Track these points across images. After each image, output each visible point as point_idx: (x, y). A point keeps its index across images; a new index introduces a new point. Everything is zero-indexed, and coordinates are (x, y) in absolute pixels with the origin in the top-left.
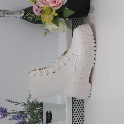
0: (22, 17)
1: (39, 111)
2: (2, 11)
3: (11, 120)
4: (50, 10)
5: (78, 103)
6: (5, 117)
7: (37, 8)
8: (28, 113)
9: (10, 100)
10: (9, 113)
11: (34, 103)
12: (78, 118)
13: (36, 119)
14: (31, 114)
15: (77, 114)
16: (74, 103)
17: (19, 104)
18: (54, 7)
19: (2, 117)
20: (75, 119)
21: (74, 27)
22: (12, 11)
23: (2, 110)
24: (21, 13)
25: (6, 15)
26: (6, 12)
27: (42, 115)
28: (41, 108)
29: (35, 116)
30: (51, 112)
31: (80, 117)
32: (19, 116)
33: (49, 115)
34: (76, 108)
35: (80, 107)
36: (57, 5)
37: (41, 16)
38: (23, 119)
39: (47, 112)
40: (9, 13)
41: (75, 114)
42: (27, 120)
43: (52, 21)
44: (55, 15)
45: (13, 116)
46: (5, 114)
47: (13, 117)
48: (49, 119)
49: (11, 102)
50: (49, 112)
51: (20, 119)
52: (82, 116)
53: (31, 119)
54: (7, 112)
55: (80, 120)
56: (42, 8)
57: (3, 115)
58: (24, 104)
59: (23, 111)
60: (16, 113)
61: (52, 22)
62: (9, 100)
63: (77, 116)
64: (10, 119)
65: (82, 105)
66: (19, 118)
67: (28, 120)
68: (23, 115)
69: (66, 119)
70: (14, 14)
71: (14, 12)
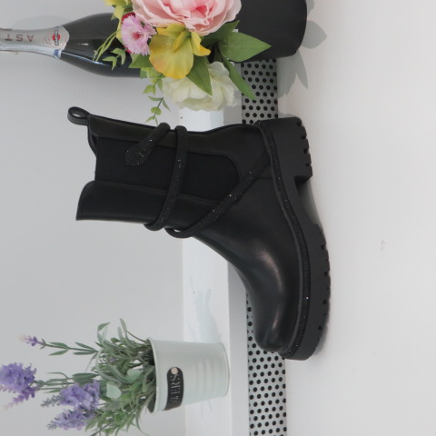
0: (60, 52)
3: (50, 405)
4: (182, 35)
6: (30, 396)
7: (137, 28)
8: (108, 380)
9: (39, 340)
10: (41, 384)
12: (266, 386)
13: (135, 398)
14: (116, 383)
15: (262, 374)
17: (70, 352)
18: (199, 26)
19: (21, 398)
20: (255, 390)
22: (25, 31)
23: (20, 375)
24: (56, 38)
25: (3, 46)
27: (155, 381)
29: (131, 389)
30: (180, 372)
31: (270, 383)
32: (78, 392)
33: (176, 382)
36: (209, 20)
37: (149, 56)
40: (13, 36)
41: (255, 375)
43: (186, 73)
44: (199, 54)
45: (58, 390)
46: (29, 388)
47: (57, 394)
49: (41, 344)
50: (175, 372)
51: (80, 401)
52: (277, 377)
53: (121, 400)
54: (33, 381)
55: (270, 393)
56: (154, 28)
57: (23, 392)
58: (85, 350)
59: (85, 374)
60: (64, 381)
61: (187, 76)
62: (35, 340)
63: (262, 379)
64: (47, 403)
66: (76, 395)
68: (90, 389)
70: (30, 41)
71: (30, 35)
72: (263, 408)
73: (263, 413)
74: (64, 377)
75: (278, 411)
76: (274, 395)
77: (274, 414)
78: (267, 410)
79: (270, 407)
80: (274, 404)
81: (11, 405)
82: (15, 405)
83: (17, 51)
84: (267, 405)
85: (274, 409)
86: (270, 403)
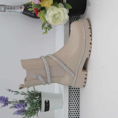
0: (22, 12)
1: (37, 100)
2: (3, 6)
3: (12, 108)
5: (74, 93)
6: (7, 105)
8: (28, 102)
9: (11, 90)
10: (10, 102)
11: (33, 92)
12: (74, 107)
13: (35, 108)
14: (30, 103)
15: (73, 103)
16: (70, 93)
17: (19, 94)
19: (4, 106)
20: (71, 108)
21: (70, 22)
23: (4, 99)
24: (21, 8)
25: (7, 10)
26: (7, 7)
27: (41, 104)
28: (40, 97)
29: (34, 105)
30: (48, 101)
32: (19, 105)
33: (47, 104)
34: (72, 97)
35: (75, 96)
38: (23, 107)
39: (45, 101)
40: (10, 8)
41: (71, 103)
42: (26, 108)
46: (6, 103)
47: (14, 105)
48: (47, 108)
49: (12, 91)
50: (47, 101)
51: (20, 108)
52: (77, 104)
53: (31, 108)
54: (8, 101)
55: (75, 109)
57: (5, 104)
58: (23, 94)
59: (23, 100)
60: (16, 102)
62: (10, 90)
63: (73, 105)
64: (11, 108)
65: (78, 95)
66: (19, 106)
67: (28, 108)
68: (23, 104)
69: (63, 108)
70: (14, 9)
71: (14, 7)
72: (73, 113)
73: (73, 114)
74: (16, 101)
75: (77, 114)
76: (76, 109)
77: (76, 115)
78: (74, 114)
79: (75, 113)
80: (76, 112)
81: (1, 107)
82: (2, 107)
83: (11, 12)
84: (74, 112)
85: (76, 113)
86: (75, 112)
